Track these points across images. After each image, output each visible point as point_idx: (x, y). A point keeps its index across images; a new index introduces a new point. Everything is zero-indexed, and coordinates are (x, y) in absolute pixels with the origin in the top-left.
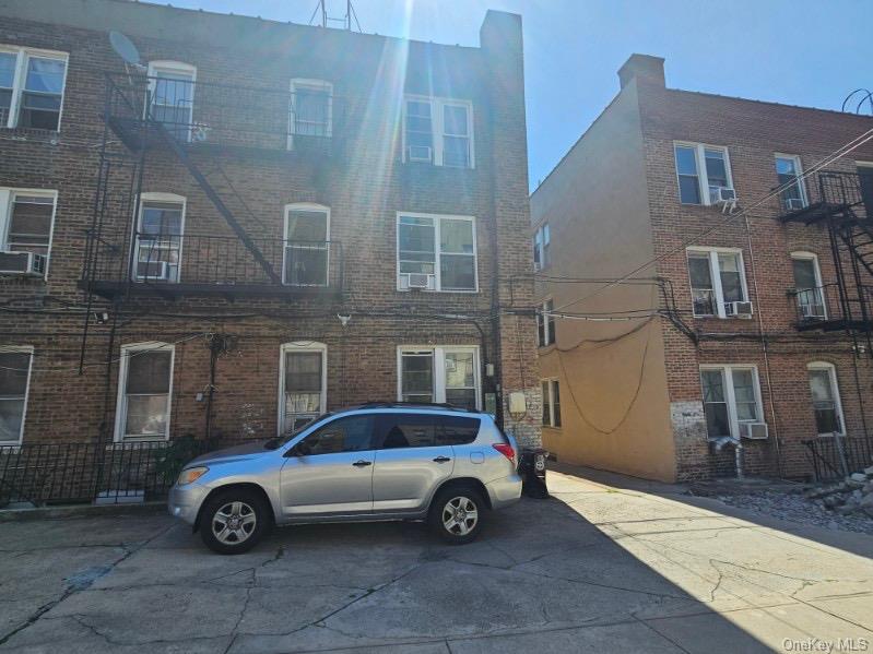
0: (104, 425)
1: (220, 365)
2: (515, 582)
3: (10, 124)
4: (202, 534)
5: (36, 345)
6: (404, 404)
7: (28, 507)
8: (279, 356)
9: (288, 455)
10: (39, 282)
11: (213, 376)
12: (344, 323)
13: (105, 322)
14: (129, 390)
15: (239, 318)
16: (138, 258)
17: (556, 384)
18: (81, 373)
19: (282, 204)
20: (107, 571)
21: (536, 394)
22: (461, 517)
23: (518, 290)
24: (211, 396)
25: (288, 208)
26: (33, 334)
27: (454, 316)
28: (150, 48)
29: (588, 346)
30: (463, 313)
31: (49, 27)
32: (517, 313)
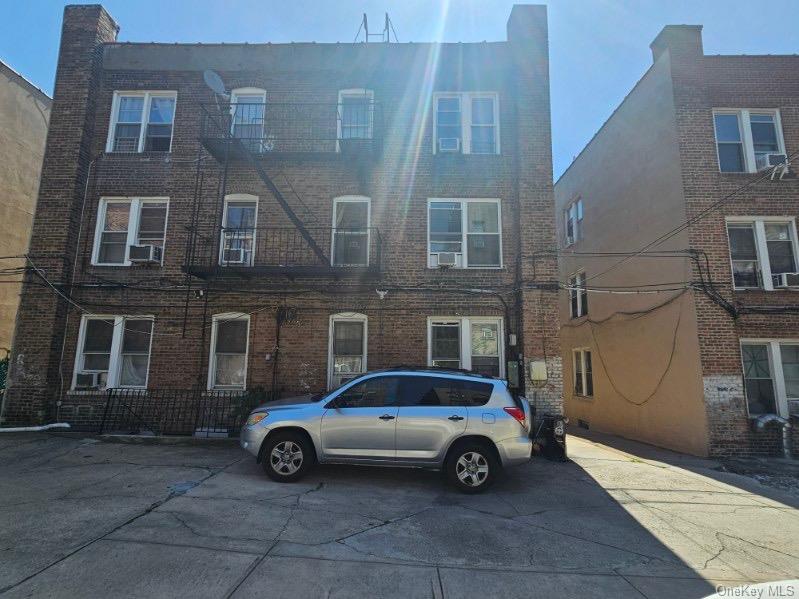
0: (201, 376)
1: (283, 332)
2: (512, 530)
3: (140, 151)
4: (262, 464)
5: (156, 315)
6: (433, 369)
7: (150, 435)
8: (328, 325)
9: (328, 406)
10: (158, 268)
11: (278, 340)
12: (382, 297)
13: (201, 297)
14: (218, 349)
15: (298, 294)
16: (223, 246)
17: (588, 355)
18: (184, 337)
19: (331, 198)
20: (197, 485)
21: (557, 364)
22: (473, 471)
23: (540, 265)
24: (276, 355)
25: (336, 200)
26: (153, 307)
27: (479, 291)
28: (232, 80)
29: (621, 318)
30: (487, 288)
31: (165, 74)
32: (538, 287)
